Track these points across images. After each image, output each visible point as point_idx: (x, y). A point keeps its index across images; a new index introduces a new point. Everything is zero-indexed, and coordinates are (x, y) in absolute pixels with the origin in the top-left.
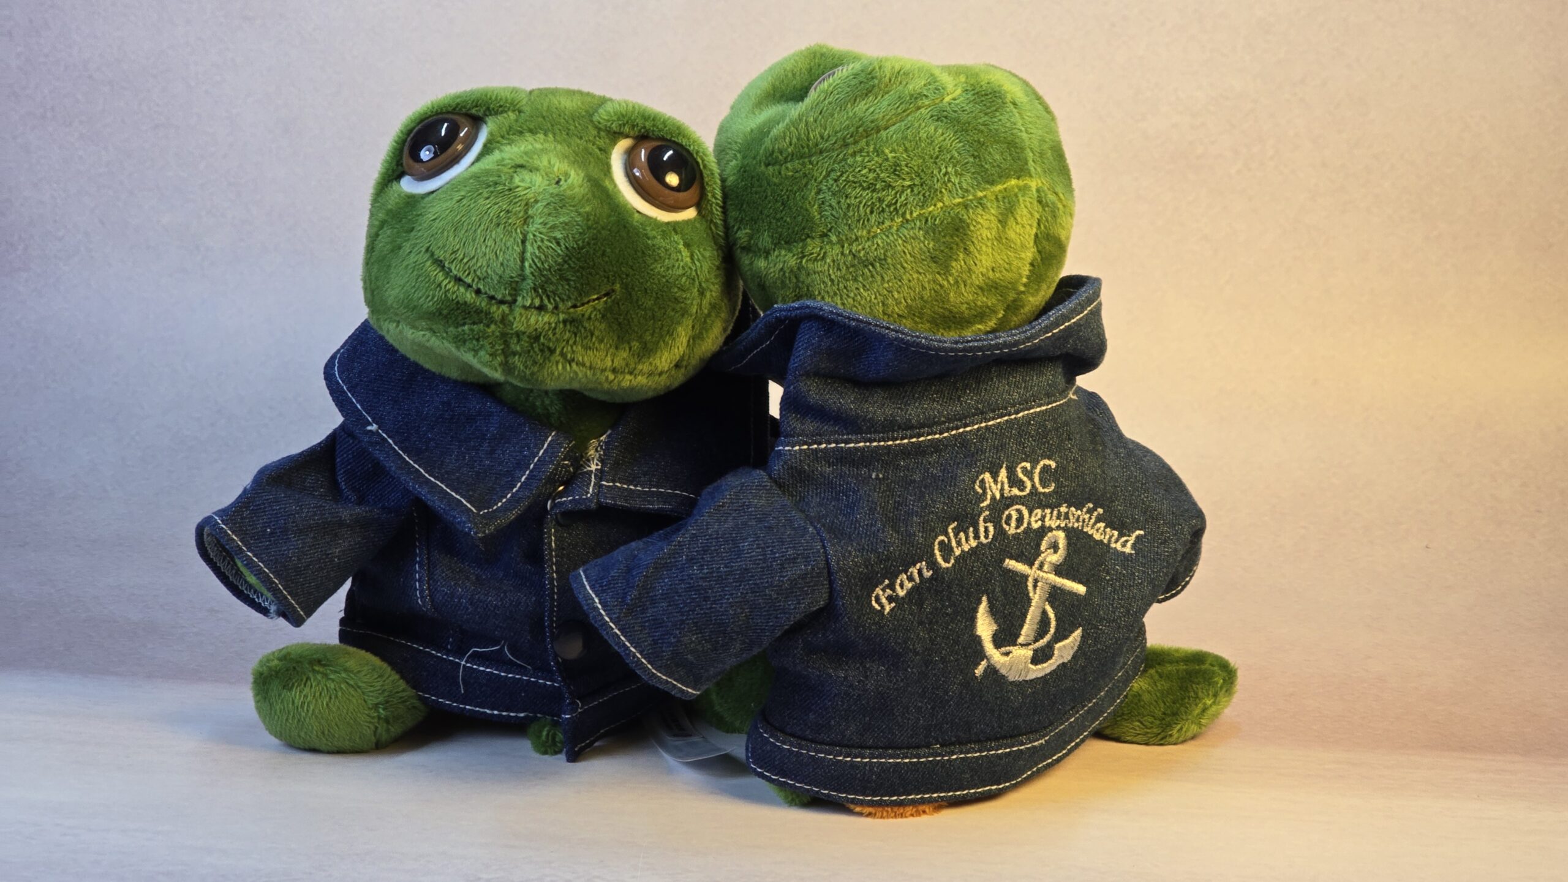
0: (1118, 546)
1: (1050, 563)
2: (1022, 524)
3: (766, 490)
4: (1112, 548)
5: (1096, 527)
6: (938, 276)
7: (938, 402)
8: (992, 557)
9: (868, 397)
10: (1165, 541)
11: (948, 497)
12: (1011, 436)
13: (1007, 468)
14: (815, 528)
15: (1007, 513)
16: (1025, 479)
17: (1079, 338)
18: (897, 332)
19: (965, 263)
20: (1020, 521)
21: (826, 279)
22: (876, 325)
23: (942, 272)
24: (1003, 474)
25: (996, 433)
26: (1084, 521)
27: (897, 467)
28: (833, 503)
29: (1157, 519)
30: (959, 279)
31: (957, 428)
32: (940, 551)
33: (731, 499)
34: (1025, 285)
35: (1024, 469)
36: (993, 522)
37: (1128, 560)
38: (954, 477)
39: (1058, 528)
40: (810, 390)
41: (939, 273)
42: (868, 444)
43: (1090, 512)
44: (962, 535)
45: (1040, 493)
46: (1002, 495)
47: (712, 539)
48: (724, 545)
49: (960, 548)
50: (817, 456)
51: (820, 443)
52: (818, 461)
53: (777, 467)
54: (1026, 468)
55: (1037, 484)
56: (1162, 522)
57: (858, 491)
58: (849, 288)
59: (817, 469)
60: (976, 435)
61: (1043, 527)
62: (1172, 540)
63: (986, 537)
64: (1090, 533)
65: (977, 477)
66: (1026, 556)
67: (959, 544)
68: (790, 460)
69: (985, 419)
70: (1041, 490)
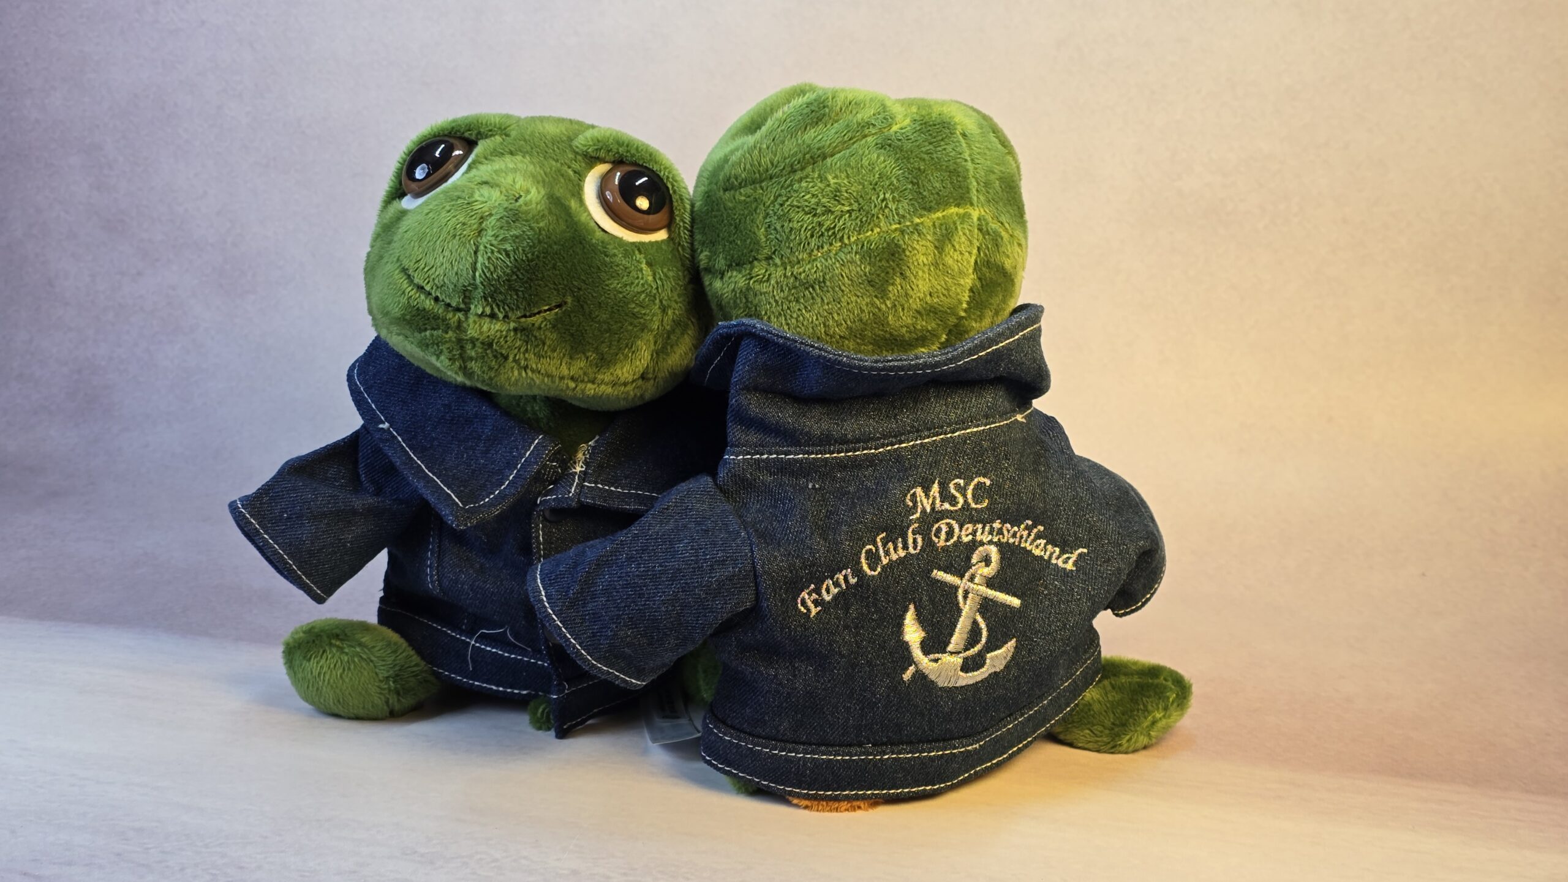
0: (1060, 563)
1: (981, 575)
2: (952, 538)
3: (710, 495)
4: (1052, 564)
5: (1035, 544)
6: (875, 299)
7: (874, 419)
8: (920, 567)
9: (806, 412)
10: (1109, 560)
11: (878, 509)
12: (946, 454)
13: (940, 483)
14: (748, 533)
15: (936, 526)
16: (957, 495)
17: (1011, 362)
18: (820, 350)
19: (902, 287)
20: (950, 534)
21: (772, 301)
22: (802, 343)
23: (879, 296)
24: (935, 489)
25: (931, 451)
26: (1021, 537)
27: (834, 479)
28: (771, 510)
29: (1101, 539)
30: (896, 303)
31: (892, 445)
32: (867, 559)
33: (676, 502)
34: (965, 311)
35: (957, 486)
36: (922, 534)
37: (1068, 576)
38: (886, 491)
39: (990, 542)
40: (750, 403)
41: (876, 297)
42: (806, 456)
43: (1029, 529)
44: (890, 545)
45: (972, 509)
46: (933, 509)
47: (652, 539)
48: (662, 545)
49: (887, 557)
50: (759, 465)
51: (763, 454)
52: (760, 470)
53: (722, 474)
54: (960, 484)
55: (970, 500)
56: (1106, 541)
57: (793, 499)
58: (791, 309)
59: (759, 478)
60: (911, 452)
61: (974, 541)
62: (1115, 559)
63: (915, 548)
64: (1029, 548)
65: (909, 491)
66: (955, 568)
67: (887, 553)
68: (734, 468)
69: (920, 436)
70: (973, 505)
